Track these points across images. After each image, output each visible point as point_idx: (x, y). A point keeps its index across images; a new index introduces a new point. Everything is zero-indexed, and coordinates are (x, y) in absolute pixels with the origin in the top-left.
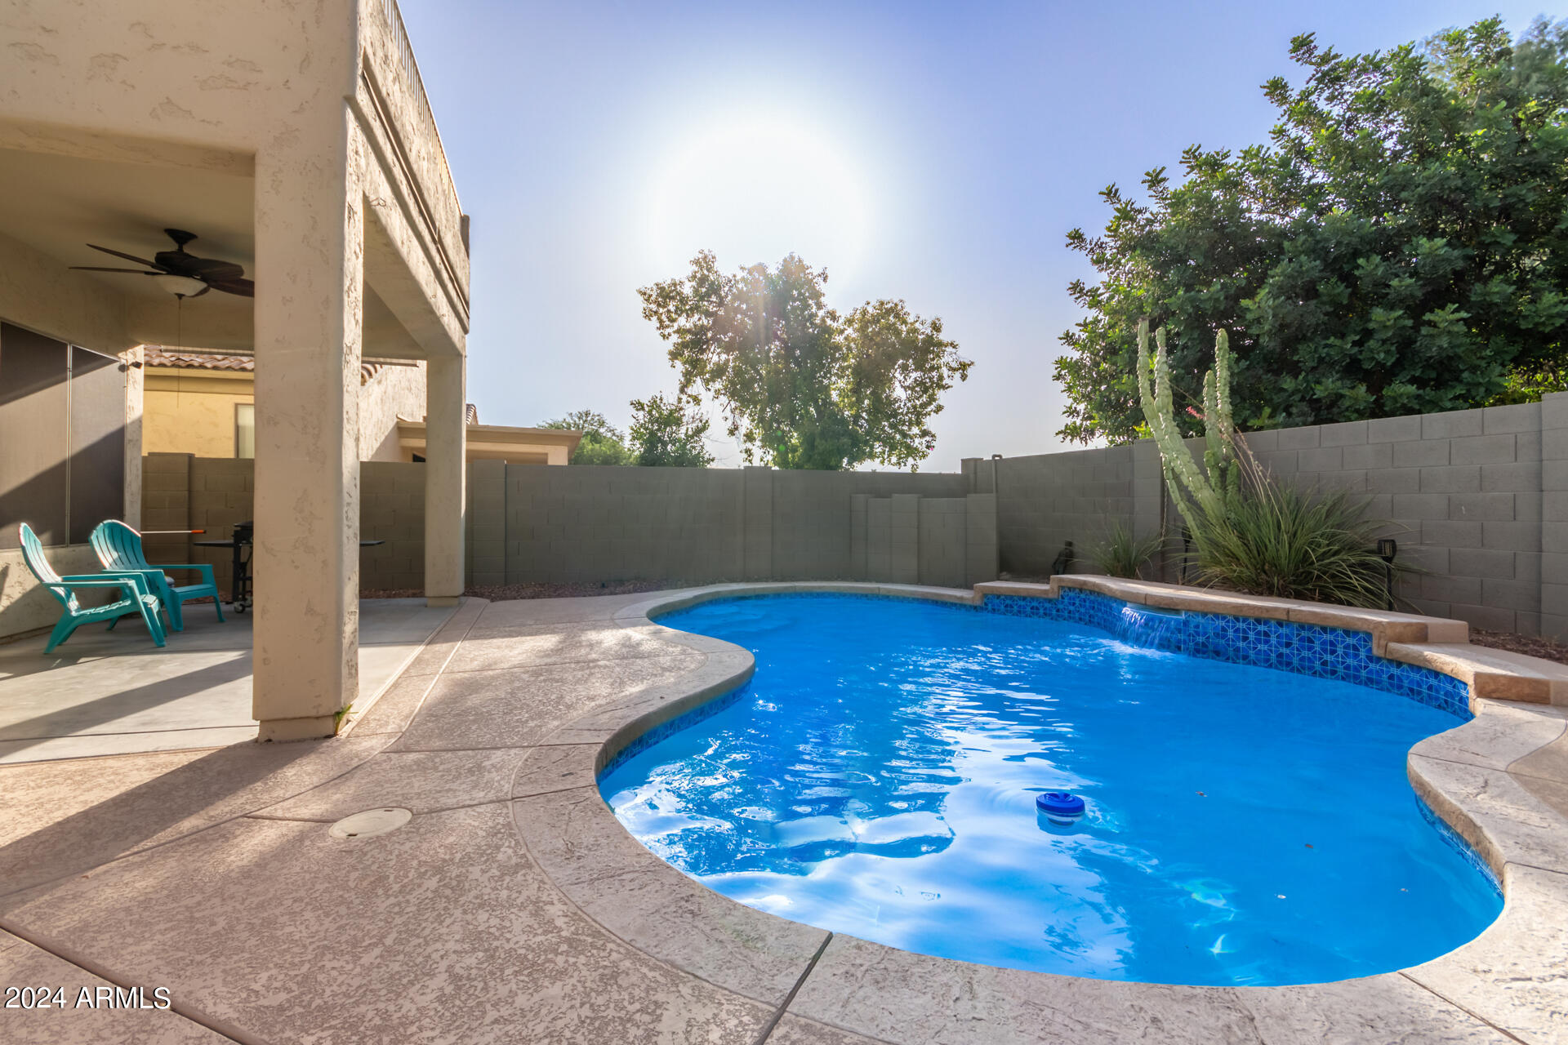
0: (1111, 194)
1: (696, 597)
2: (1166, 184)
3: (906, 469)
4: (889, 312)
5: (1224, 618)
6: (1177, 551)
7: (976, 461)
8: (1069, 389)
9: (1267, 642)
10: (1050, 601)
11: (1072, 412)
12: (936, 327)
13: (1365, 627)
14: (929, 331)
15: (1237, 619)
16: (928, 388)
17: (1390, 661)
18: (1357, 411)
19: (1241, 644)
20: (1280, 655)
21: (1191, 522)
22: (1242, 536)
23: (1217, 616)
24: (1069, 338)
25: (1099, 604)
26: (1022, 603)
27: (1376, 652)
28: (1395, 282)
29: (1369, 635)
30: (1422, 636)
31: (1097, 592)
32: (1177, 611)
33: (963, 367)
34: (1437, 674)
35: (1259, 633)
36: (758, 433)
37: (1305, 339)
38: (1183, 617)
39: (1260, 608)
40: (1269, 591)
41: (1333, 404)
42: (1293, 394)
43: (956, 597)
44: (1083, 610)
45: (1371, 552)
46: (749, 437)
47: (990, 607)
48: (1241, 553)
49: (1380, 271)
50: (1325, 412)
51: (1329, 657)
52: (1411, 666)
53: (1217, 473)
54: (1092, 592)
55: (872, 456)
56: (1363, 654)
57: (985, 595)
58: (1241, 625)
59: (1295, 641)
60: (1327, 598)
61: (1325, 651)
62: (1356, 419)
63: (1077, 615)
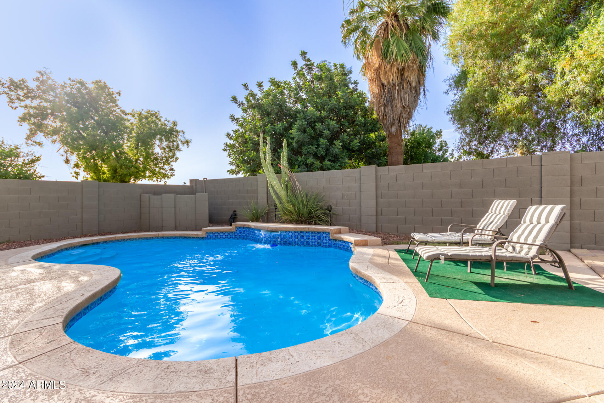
0: (246, 86)
1: (58, 247)
2: (263, 87)
3: (162, 183)
4: (152, 115)
5: (291, 232)
6: (273, 212)
7: (196, 180)
8: (230, 155)
9: (303, 238)
10: (232, 232)
11: (232, 163)
12: (175, 124)
13: (328, 231)
14: (172, 126)
15: (295, 232)
16: (172, 149)
17: (334, 240)
18: (317, 168)
19: (296, 240)
20: (307, 242)
21: (277, 202)
22: (294, 206)
23: (289, 232)
24: (228, 135)
25: (250, 232)
26: (221, 234)
27: (331, 238)
28: (325, 131)
29: (329, 233)
30: (340, 232)
31: (249, 228)
32: (277, 232)
33: (187, 142)
34: (345, 242)
35: (301, 236)
36: (83, 165)
37: (304, 145)
38: (279, 233)
39: (301, 228)
40: (302, 223)
41: (311, 165)
42: (300, 162)
43: (195, 234)
44: (244, 235)
45: (326, 209)
46: (77, 165)
47: (209, 237)
48: (293, 211)
49: (321, 128)
50: (309, 168)
51: (319, 241)
52: (339, 240)
53: (285, 186)
54: (247, 228)
55: (145, 177)
56: (327, 239)
57: (207, 233)
58: (296, 234)
59: (311, 237)
60: (316, 224)
61: (318, 239)
62: (317, 171)
63: (242, 237)
